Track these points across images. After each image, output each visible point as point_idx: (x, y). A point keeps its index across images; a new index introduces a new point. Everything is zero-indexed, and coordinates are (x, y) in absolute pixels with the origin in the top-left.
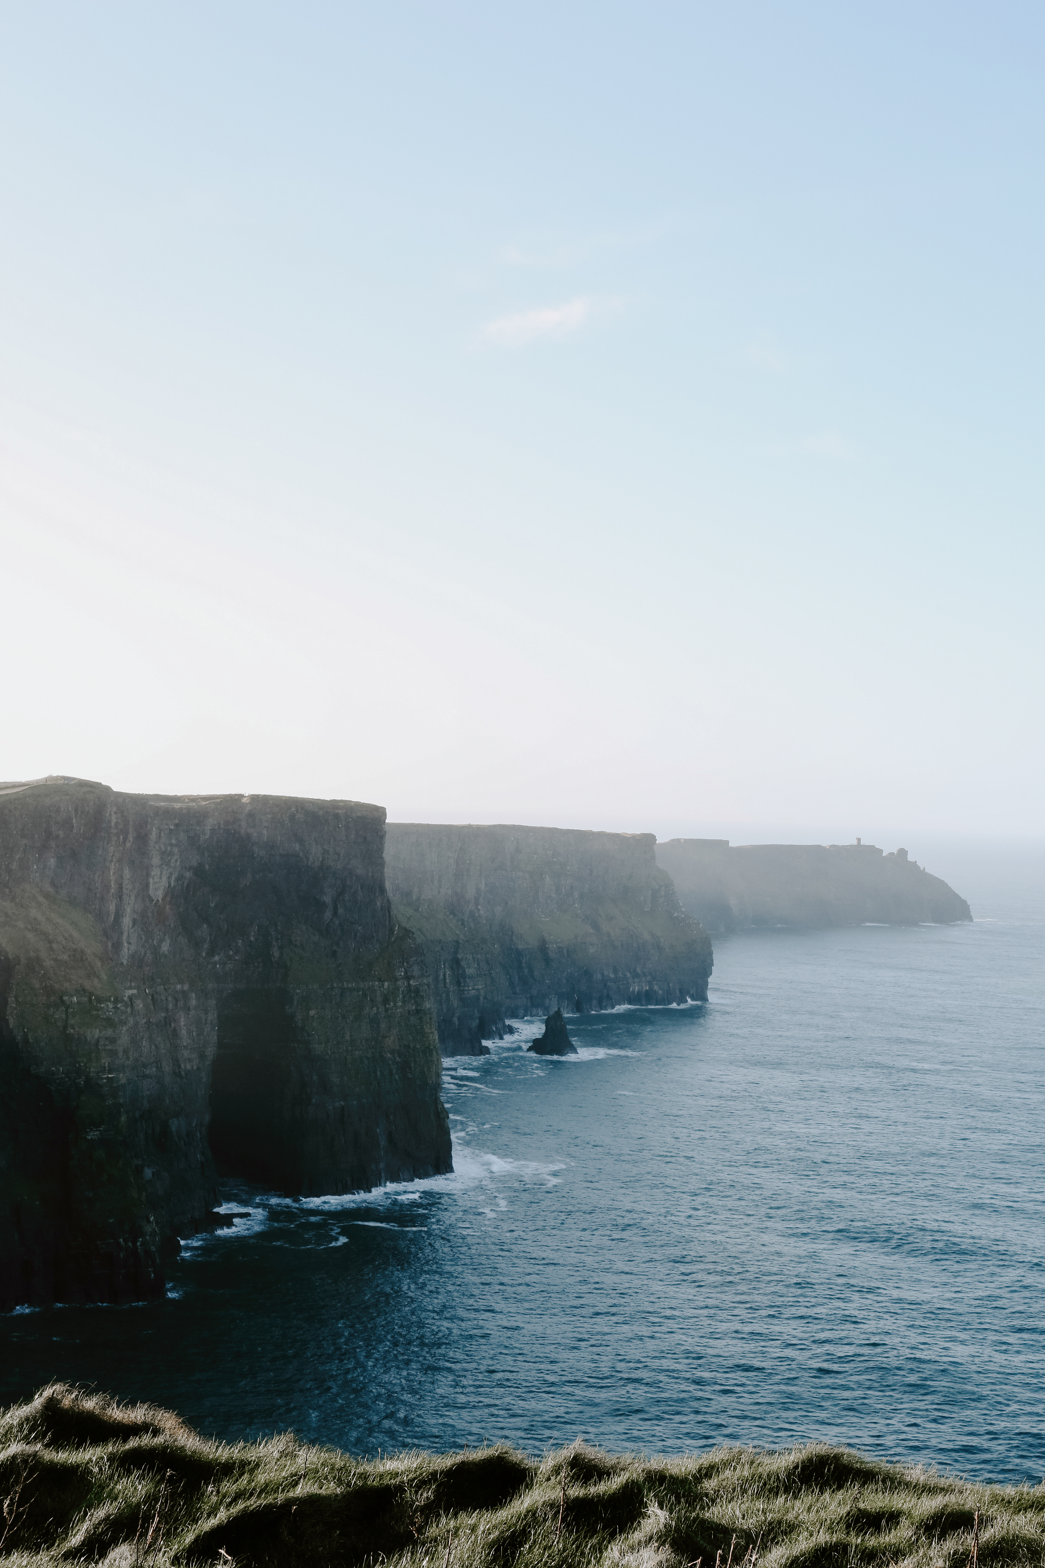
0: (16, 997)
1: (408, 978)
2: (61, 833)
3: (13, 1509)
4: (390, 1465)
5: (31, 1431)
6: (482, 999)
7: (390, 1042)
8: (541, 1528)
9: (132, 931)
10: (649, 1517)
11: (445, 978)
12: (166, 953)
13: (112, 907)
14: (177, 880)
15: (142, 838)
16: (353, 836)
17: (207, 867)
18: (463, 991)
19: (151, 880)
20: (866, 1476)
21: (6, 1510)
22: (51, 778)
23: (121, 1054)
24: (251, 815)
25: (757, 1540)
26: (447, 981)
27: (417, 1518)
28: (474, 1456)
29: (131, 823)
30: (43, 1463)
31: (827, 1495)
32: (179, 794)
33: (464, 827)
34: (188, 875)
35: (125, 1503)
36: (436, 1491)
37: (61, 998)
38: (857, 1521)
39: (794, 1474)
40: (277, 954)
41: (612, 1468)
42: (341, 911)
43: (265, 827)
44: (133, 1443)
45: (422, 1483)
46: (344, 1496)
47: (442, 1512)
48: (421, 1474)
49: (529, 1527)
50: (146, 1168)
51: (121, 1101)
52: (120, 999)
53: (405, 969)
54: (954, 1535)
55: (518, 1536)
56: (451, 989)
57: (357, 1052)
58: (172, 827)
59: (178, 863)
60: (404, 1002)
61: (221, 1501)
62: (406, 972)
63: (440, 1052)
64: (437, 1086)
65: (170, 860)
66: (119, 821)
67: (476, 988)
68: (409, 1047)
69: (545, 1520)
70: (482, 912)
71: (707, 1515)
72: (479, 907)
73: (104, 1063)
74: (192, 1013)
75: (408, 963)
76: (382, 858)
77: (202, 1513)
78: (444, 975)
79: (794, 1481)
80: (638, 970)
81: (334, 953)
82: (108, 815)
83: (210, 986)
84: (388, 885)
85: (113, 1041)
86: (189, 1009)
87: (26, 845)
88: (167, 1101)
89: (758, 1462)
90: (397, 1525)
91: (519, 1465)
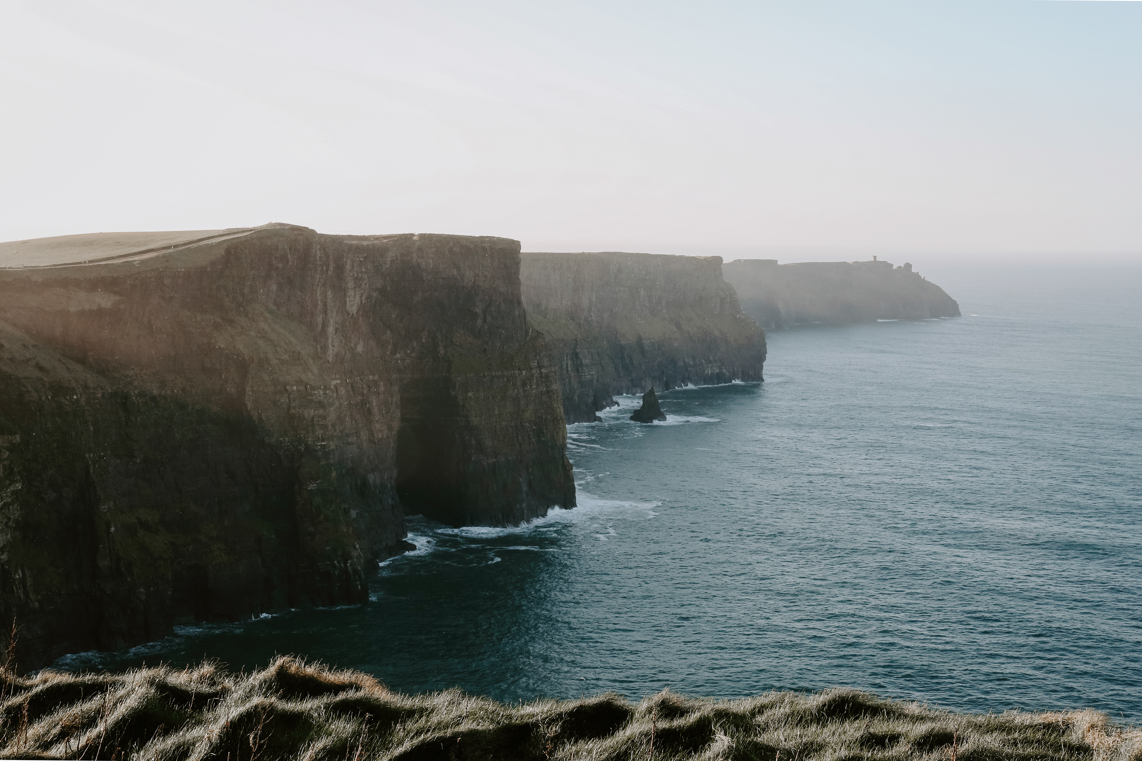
0: (252, 387)
1: (540, 367)
2: (280, 266)
3: (256, 741)
4: (528, 710)
5: (267, 690)
6: (595, 381)
7: (528, 415)
8: (639, 749)
9: (335, 336)
10: (717, 741)
11: (567, 367)
12: (361, 352)
13: (320, 320)
14: (367, 298)
15: (340, 268)
16: (496, 263)
17: (389, 288)
18: (581, 376)
19: (348, 299)
20: (875, 711)
21: (251, 742)
22: (271, 225)
23: (330, 427)
24: (420, 249)
25: (795, 755)
26: (569, 369)
27: (548, 745)
28: (590, 701)
29: (331, 257)
30: (277, 711)
31: (847, 724)
32: (366, 235)
33: (579, 254)
34: (375, 294)
35: (337, 737)
36: (562, 727)
37: (285, 387)
38: (868, 741)
39: (823, 710)
40: (442, 352)
41: (689, 708)
42: (489, 319)
43: (431, 258)
44: (341, 696)
45: (551, 721)
46: (496, 731)
47: (566, 740)
48: (551, 715)
49: (630, 749)
50: (352, 510)
51: (332, 461)
52: (328, 387)
53: (538, 361)
54: (938, 749)
55: (622, 756)
56: (572, 375)
57: (504, 423)
58: (362, 259)
59: (367, 286)
60: (537, 385)
61: (407, 735)
62: (538, 363)
63: (565, 421)
64: (564, 447)
65: (361, 284)
66: (323, 255)
67: (590, 374)
68: (542, 418)
69: (641, 744)
70: (594, 318)
71: (759, 739)
72: (592, 314)
73: (318, 434)
74: (382, 396)
75: (539, 356)
76: (518, 279)
77: (393, 744)
78: (567, 365)
79: (823, 715)
80: (711, 358)
81: (485, 350)
82: (314, 251)
83: (394, 376)
84: (523, 299)
85: (324, 418)
86: (379, 394)
87: (254, 275)
88: (366, 461)
89: (797, 703)
90: (534, 750)
91: (622, 707)
